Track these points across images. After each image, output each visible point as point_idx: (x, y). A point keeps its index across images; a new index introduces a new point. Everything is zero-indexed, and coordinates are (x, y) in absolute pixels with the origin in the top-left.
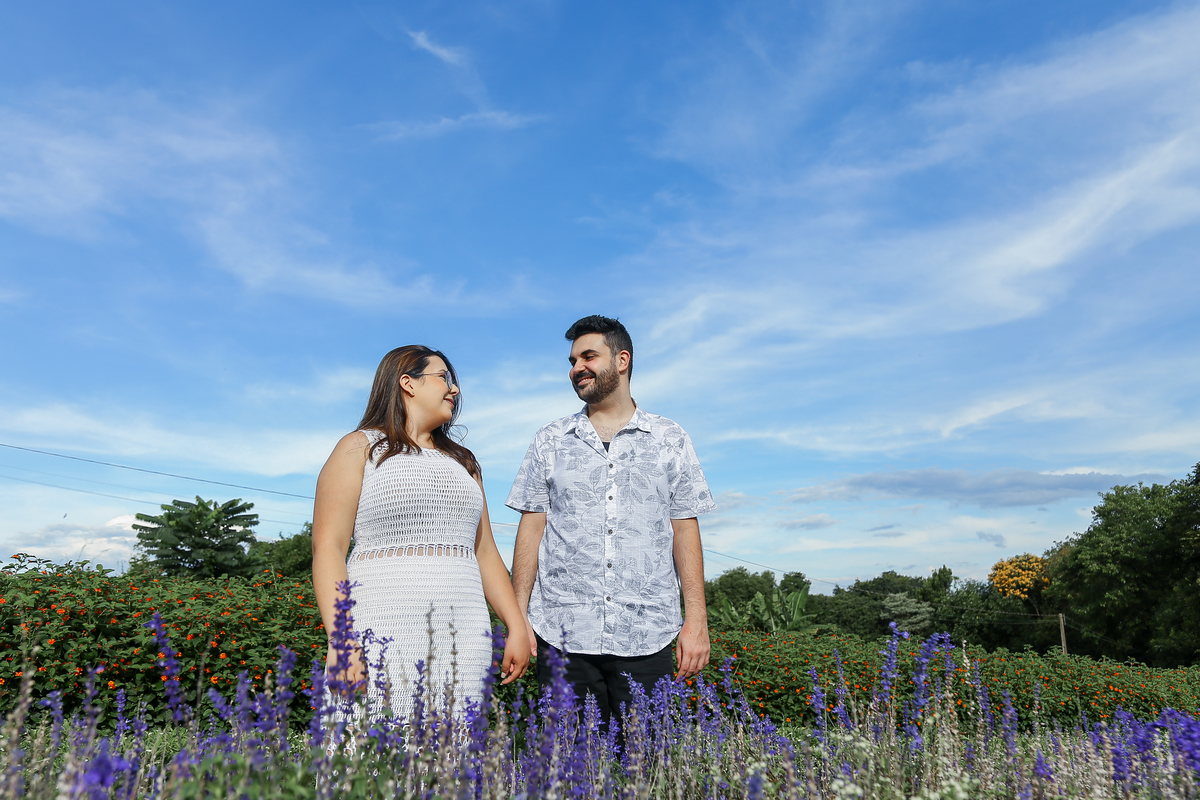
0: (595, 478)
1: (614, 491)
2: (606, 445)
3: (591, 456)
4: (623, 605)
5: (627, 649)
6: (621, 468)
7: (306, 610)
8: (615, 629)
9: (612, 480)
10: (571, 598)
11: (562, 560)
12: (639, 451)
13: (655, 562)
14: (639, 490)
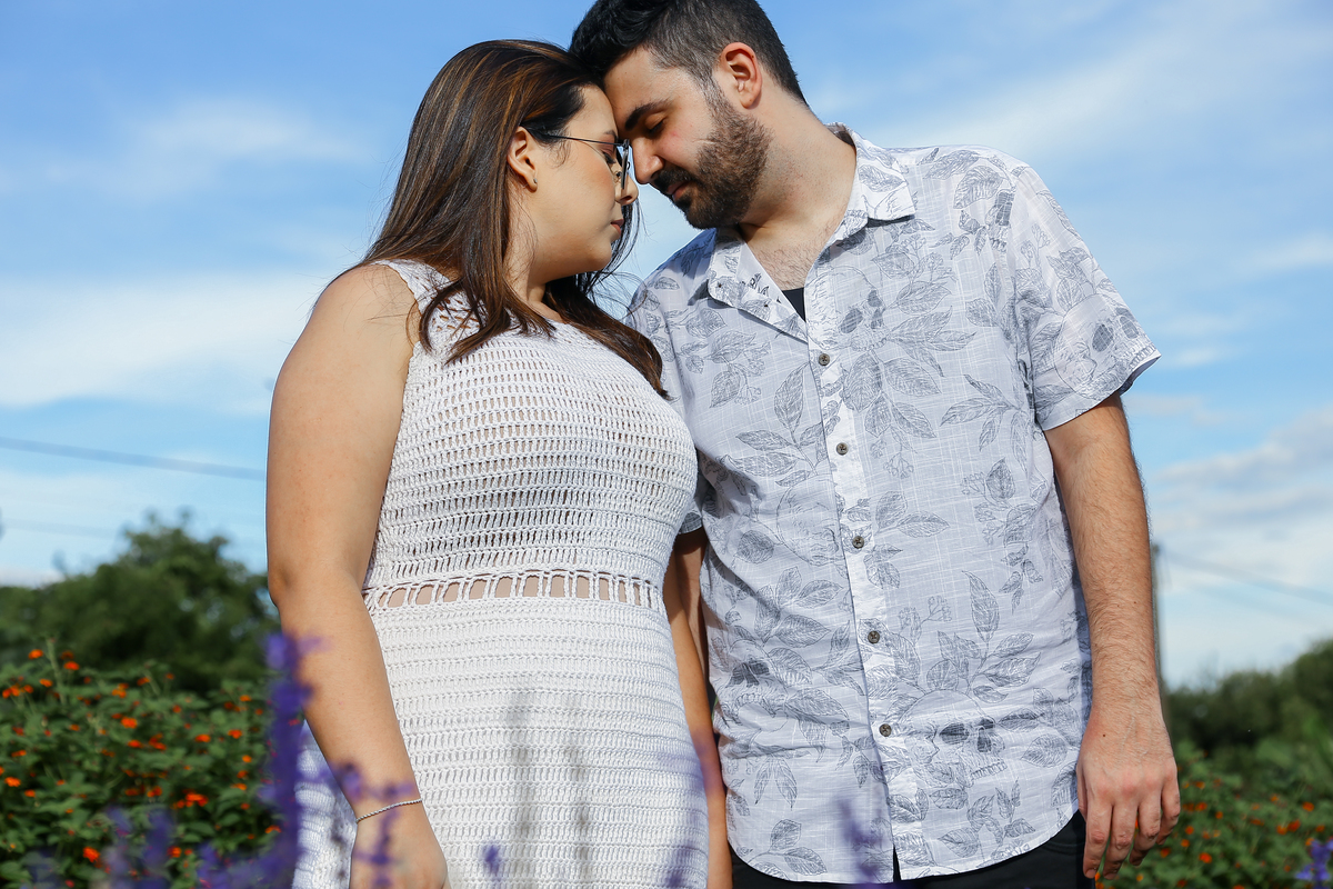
0: (789, 409)
1: (847, 427)
2: (796, 297)
3: (765, 348)
4: (930, 735)
5: (970, 848)
6: (850, 358)
7: (147, 758)
8: (923, 807)
9: (836, 397)
10: (793, 733)
11: (751, 639)
12: (891, 288)
13: (1006, 589)
14: (914, 401)
